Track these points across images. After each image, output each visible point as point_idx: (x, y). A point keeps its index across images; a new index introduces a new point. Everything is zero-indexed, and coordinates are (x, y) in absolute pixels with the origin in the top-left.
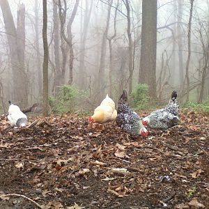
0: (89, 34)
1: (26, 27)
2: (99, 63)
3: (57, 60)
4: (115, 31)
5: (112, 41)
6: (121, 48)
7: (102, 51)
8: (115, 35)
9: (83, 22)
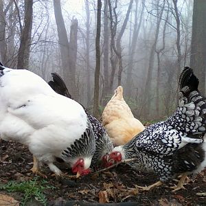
0: (137, 47)
1: (78, 41)
2: (146, 76)
3: (106, 72)
4: (164, 44)
5: (161, 54)
6: (169, 62)
7: (150, 64)
8: (164, 48)
9: (132, 36)
